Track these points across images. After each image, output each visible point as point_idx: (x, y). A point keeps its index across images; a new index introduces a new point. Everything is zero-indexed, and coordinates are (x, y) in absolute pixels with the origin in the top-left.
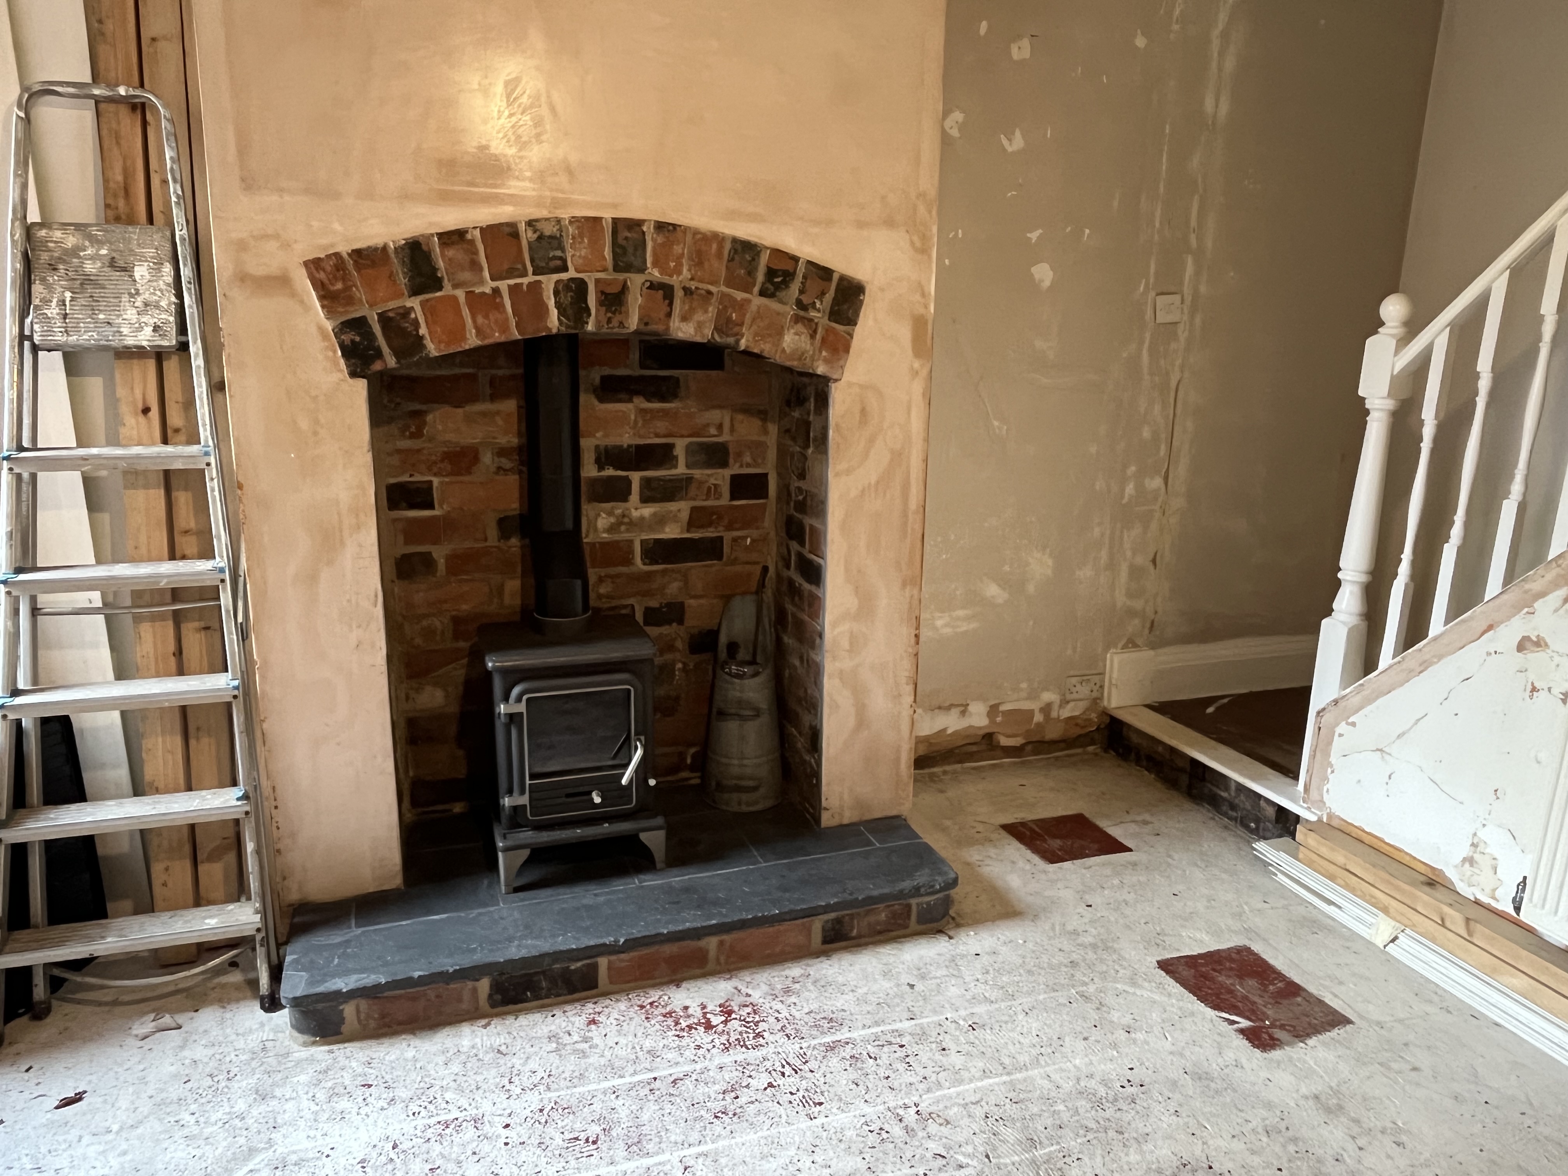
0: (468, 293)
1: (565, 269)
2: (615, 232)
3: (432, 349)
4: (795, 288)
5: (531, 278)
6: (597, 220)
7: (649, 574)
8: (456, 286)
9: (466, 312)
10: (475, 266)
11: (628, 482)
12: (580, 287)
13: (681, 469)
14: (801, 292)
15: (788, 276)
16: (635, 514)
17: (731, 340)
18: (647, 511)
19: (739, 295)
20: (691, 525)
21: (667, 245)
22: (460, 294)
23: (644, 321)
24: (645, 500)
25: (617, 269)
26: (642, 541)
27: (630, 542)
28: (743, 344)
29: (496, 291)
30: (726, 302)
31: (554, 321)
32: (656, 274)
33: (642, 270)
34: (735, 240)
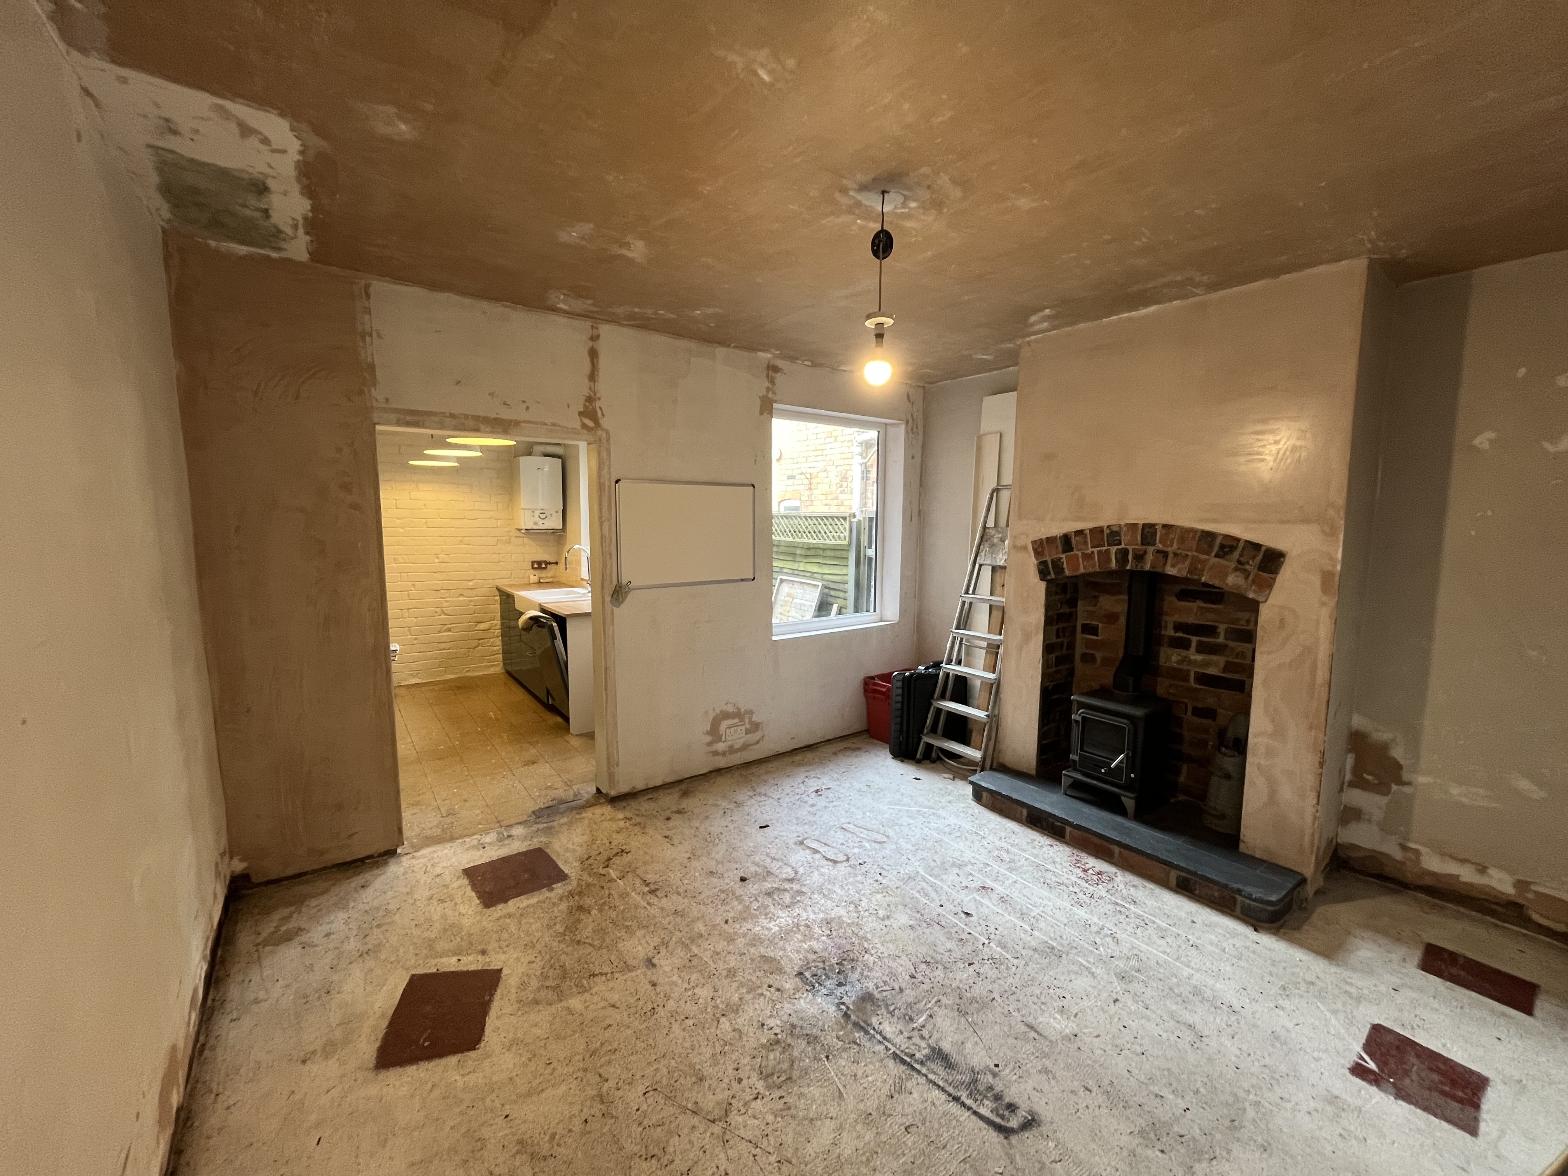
0: (1083, 553)
1: (1120, 544)
2: (1143, 529)
3: (1067, 573)
4: (1236, 554)
5: (1106, 548)
6: (1136, 525)
7: (1196, 689)
8: (1078, 550)
9: (1081, 560)
10: (1086, 543)
11: (1190, 641)
12: (1125, 552)
13: (1221, 640)
14: (1241, 555)
15: (1233, 548)
16: (1192, 657)
17: (1196, 577)
18: (1199, 657)
19: (1203, 557)
20: (1225, 669)
21: (1167, 534)
22: (1080, 553)
23: (1152, 566)
24: (1199, 651)
25: (1142, 544)
26: (1195, 672)
27: (1189, 671)
28: (1203, 579)
29: (1093, 552)
30: (1195, 560)
31: (1113, 564)
32: (1160, 546)
33: (1154, 544)
34: (1203, 531)
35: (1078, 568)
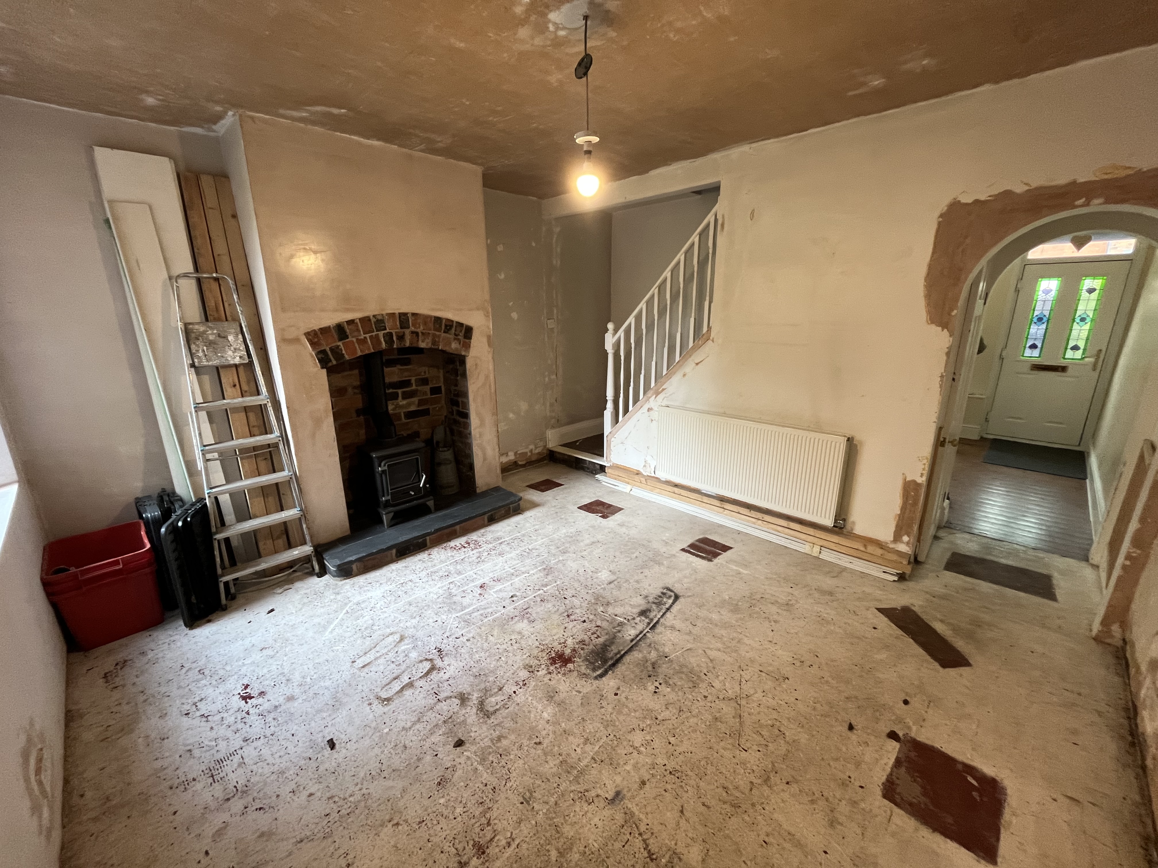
0: (357, 339)
1: (385, 329)
2: (400, 317)
3: (347, 357)
4: (453, 331)
5: (375, 333)
6: (394, 314)
7: (407, 423)
8: (353, 337)
9: (356, 345)
10: (358, 330)
11: (397, 394)
12: (391, 334)
13: (414, 387)
14: (455, 331)
15: (451, 326)
16: (401, 403)
17: (437, 347)
18: (405, 402)
19: (437, 333)
20: (419, 404)
21: (416, 319)
22: (354, 340)
23: (411, 343)
24: (404, 398)
25: (401, 328)
26: (404, 412)
27: (400, 413)
28: (440, 348)
29: (365, 338)
30: (434, 336)
31: (384, 345)
32: (413, 329)
33: (409, 328)
34: (435, 317)
35: (356, 353)
